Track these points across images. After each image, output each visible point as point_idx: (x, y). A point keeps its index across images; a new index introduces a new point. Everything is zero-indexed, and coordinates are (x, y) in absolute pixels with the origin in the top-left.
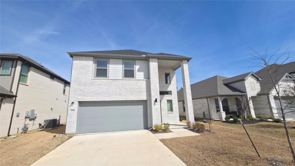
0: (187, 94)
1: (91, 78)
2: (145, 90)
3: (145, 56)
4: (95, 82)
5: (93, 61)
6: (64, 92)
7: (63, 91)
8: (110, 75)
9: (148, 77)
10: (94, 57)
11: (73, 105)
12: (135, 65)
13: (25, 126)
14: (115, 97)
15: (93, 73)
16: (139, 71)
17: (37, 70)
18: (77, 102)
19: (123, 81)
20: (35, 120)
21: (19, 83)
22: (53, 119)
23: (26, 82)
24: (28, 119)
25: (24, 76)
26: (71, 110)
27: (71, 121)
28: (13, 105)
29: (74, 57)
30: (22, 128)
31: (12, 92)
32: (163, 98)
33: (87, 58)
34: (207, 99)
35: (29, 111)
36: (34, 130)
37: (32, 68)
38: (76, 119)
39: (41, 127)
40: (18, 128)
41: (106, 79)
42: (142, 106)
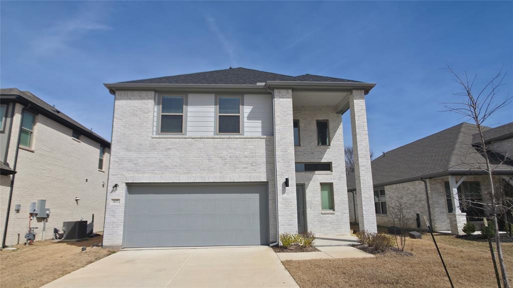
0: (361, 168)
1: (150, 135)
2: (264, 160)
3: (263, 84)
4: (158, 143)
5: (155, 101)
6: (101, 166)
7: (98, 162)
8: (189, 129)
9: (270, 132)
10: (156, 91)
11: (116, 189)
12: (243, 105)
13: (30, 231)
14: (199, 174)
15: (155, 124)
16: (250, 117)
17: (49, 121)
18: (124, 185)
19: (216, 140)
20: (47, 221)
21: (18, 148)
22: (80, 220)
23: (30, 145)
24: (35, 218)
25: (27, 133)
26: (112, 200)
27: (113, 223)
28: (9, 188)
29: (117, 93)
30: (24, 235)
31: (8, 165)
32: (311, 179)
33: (143, 93)
34: (425, 182)
35: (37, 202)
36: (46, 240)
37: (40, 117)
38: (123, 219)
39: (58, 236)
40: (19, 235)
41: (181, 136)
42: (258, 195)
